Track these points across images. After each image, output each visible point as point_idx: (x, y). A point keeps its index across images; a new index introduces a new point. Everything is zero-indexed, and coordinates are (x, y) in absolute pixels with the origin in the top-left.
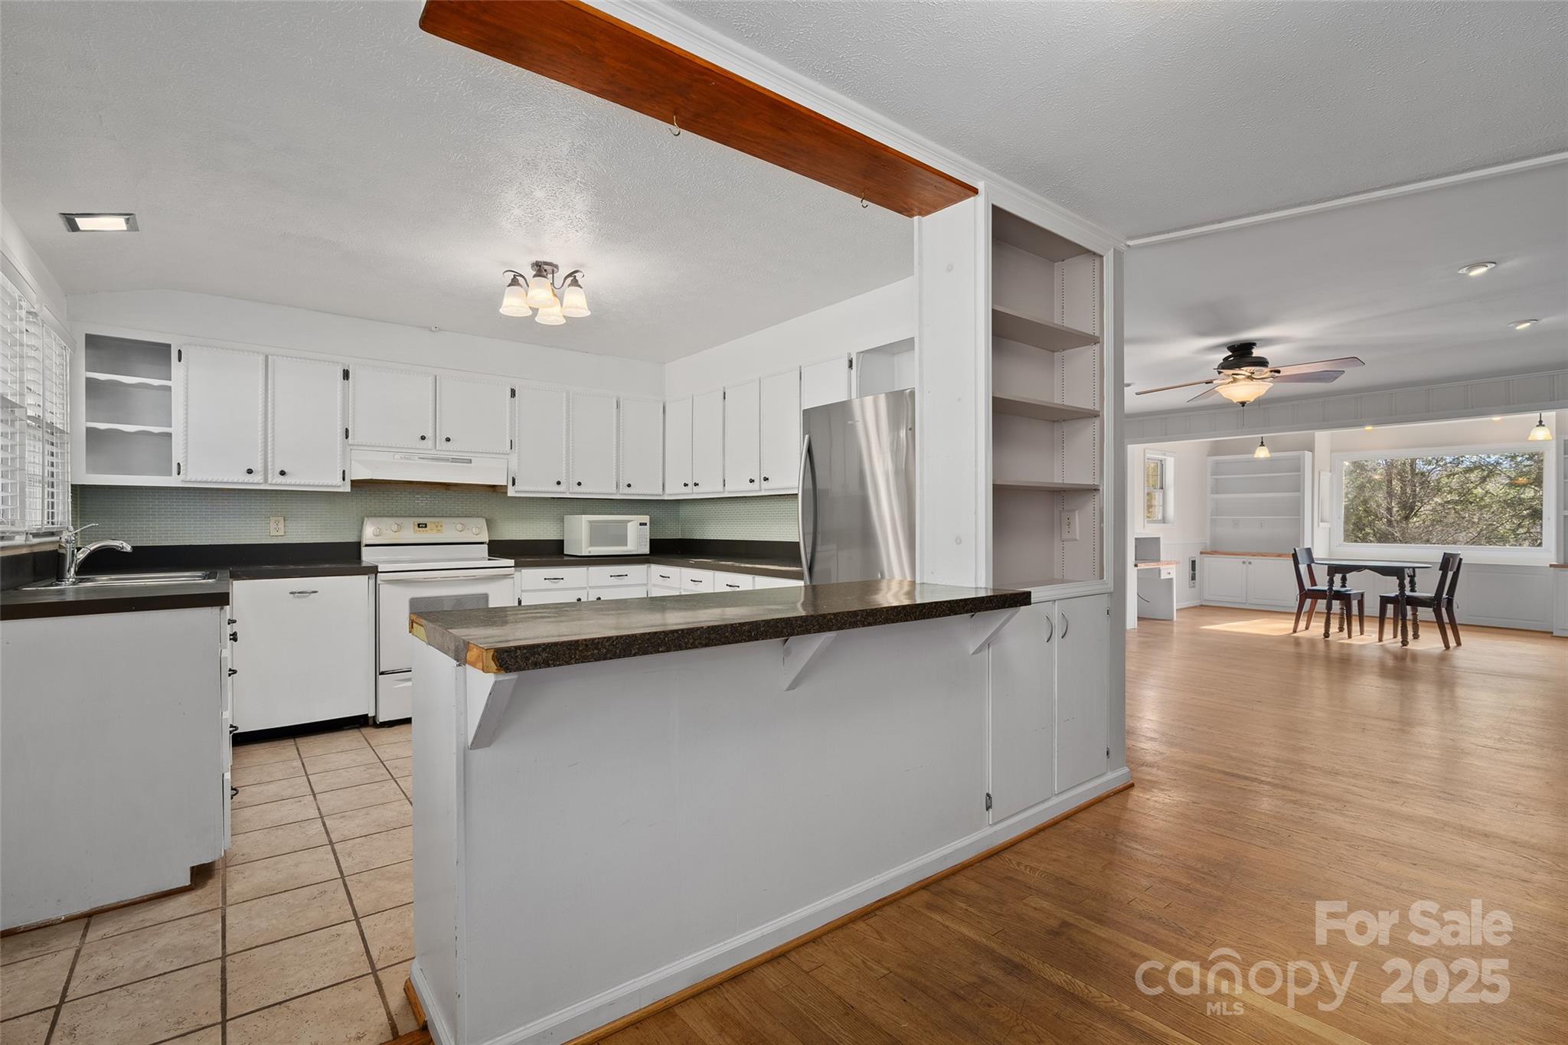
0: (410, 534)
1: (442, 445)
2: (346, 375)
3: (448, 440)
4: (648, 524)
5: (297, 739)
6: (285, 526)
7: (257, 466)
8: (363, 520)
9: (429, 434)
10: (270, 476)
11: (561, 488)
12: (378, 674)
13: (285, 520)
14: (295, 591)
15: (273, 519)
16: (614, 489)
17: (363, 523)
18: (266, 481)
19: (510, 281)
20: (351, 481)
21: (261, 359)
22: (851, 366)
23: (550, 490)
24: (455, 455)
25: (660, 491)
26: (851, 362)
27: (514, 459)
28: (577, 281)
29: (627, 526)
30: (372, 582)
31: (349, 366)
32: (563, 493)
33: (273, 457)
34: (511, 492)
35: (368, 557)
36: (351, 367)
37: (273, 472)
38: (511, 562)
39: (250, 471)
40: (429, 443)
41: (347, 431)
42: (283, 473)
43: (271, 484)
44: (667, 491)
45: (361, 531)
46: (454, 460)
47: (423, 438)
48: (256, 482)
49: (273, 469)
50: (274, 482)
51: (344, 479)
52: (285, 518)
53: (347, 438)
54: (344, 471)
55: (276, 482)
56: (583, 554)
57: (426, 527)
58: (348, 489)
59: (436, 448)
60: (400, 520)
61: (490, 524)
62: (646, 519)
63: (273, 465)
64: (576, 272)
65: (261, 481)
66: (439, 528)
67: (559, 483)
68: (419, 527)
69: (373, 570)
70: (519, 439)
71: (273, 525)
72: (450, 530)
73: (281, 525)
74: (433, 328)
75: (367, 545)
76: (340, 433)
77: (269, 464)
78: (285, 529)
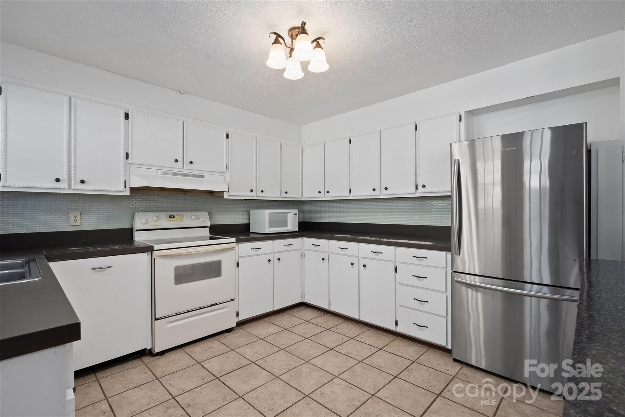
0: (164, 222)
1: (187, 165)
2: (127, 116)
3: (191, 163)
4: (298, 214)
5: (97, 374)
6: (81, 219)
7: (63, 176)
8: (134, 213)
9: (180, 159)
10: (73, 184)
11: (253, 194)
12: (154, 319)
13: (81, 215)
14: (95, 267)
15: (72, 214)
16: (279, 195)
17: (134, 216)
18: (70, 187)
19: (273, 41)
20: (130, 188)
21: (66, 99)
22: (460, 120)
23: (245, 194)
24: (195, 173)
25: (300, 196)
26: (460, 117)
27: (228, 176)
28: (320, 44)
29: (287, 215)
30: (149, 257)
31: (128, 111)
32: (254, 196)
33: (75, 170)
34: (226, 196)
35: (139, 238)
36: (130, 111)
37: (75, 181)
38: (234, 240)
39: (58, 180)
40: (180, 164)
41: (127, 154)
42: (82, 182)
43: (73, 190)
44: (305, 196)
45: (133, 221)
46: (194, 176)
47: (176, 161)
48: (62, 187)
49: (75, 178)
50: (76, 188)
51: (125, 187)
52: (81, 213)
53: (127, 159)
54: (125, 181)
55: (77, 188)
56: (267, 232)
57: (174, 218)
58: (128, 193)
59: (183, 168)
60: (158, 214)
61: (210, 215)
62: (296, 211)
63: (75, 175)
64: (320, 38)
65: (67, 187)
66: (182, 218)
67: (252, 191)
68: (170, 218)
69: (149, 249)
70: (231, 164)
71: (72, 218)
72: (188, 220)
73: (78, 218)
74: (182, 91)
75: (137, 230)
76: (123, 156)
77: (72, 175)
78: (81, 221)
